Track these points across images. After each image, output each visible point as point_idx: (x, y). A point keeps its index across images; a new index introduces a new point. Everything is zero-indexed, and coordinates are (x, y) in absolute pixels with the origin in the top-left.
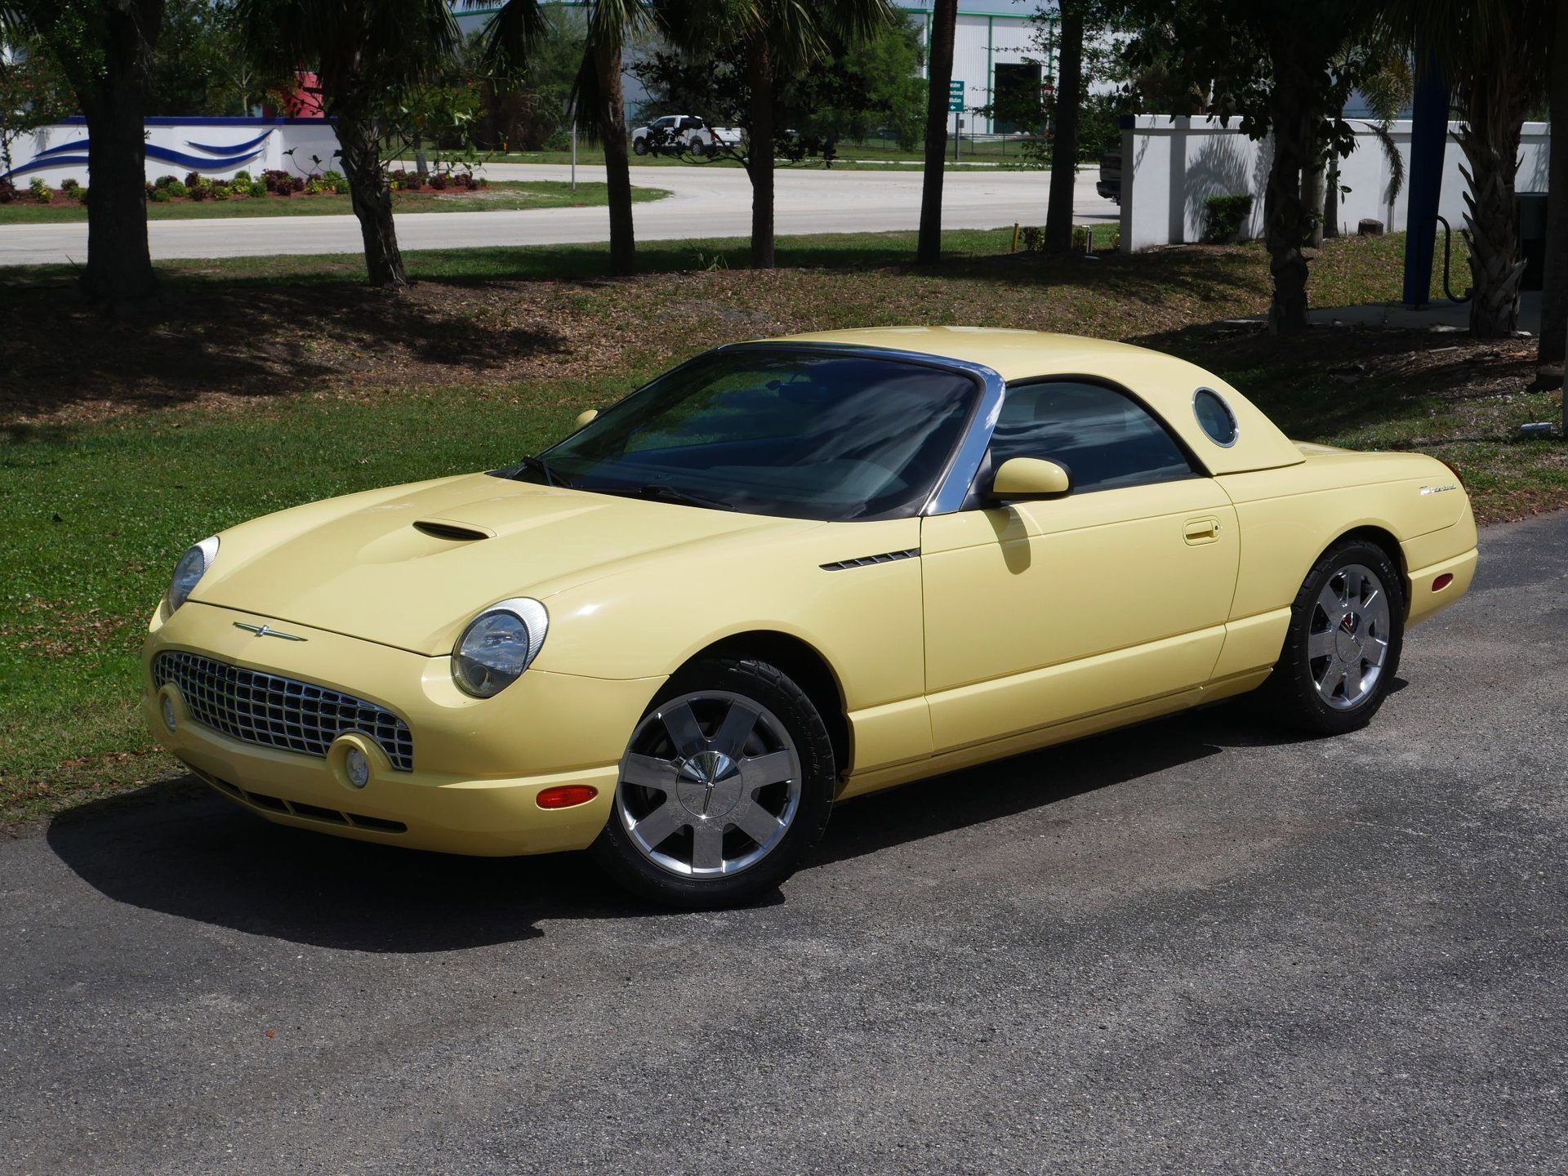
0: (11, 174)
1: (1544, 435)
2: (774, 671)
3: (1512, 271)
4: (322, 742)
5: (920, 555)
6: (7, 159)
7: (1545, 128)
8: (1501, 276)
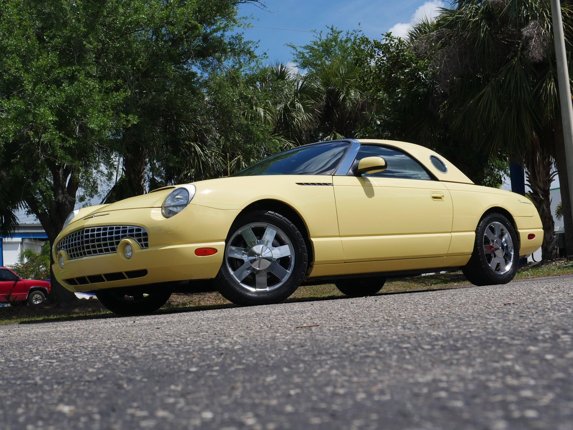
2: (281, 216)
3: (554, 238)
4: (115, 246)
5: (333, 185)
8: (551, 240)
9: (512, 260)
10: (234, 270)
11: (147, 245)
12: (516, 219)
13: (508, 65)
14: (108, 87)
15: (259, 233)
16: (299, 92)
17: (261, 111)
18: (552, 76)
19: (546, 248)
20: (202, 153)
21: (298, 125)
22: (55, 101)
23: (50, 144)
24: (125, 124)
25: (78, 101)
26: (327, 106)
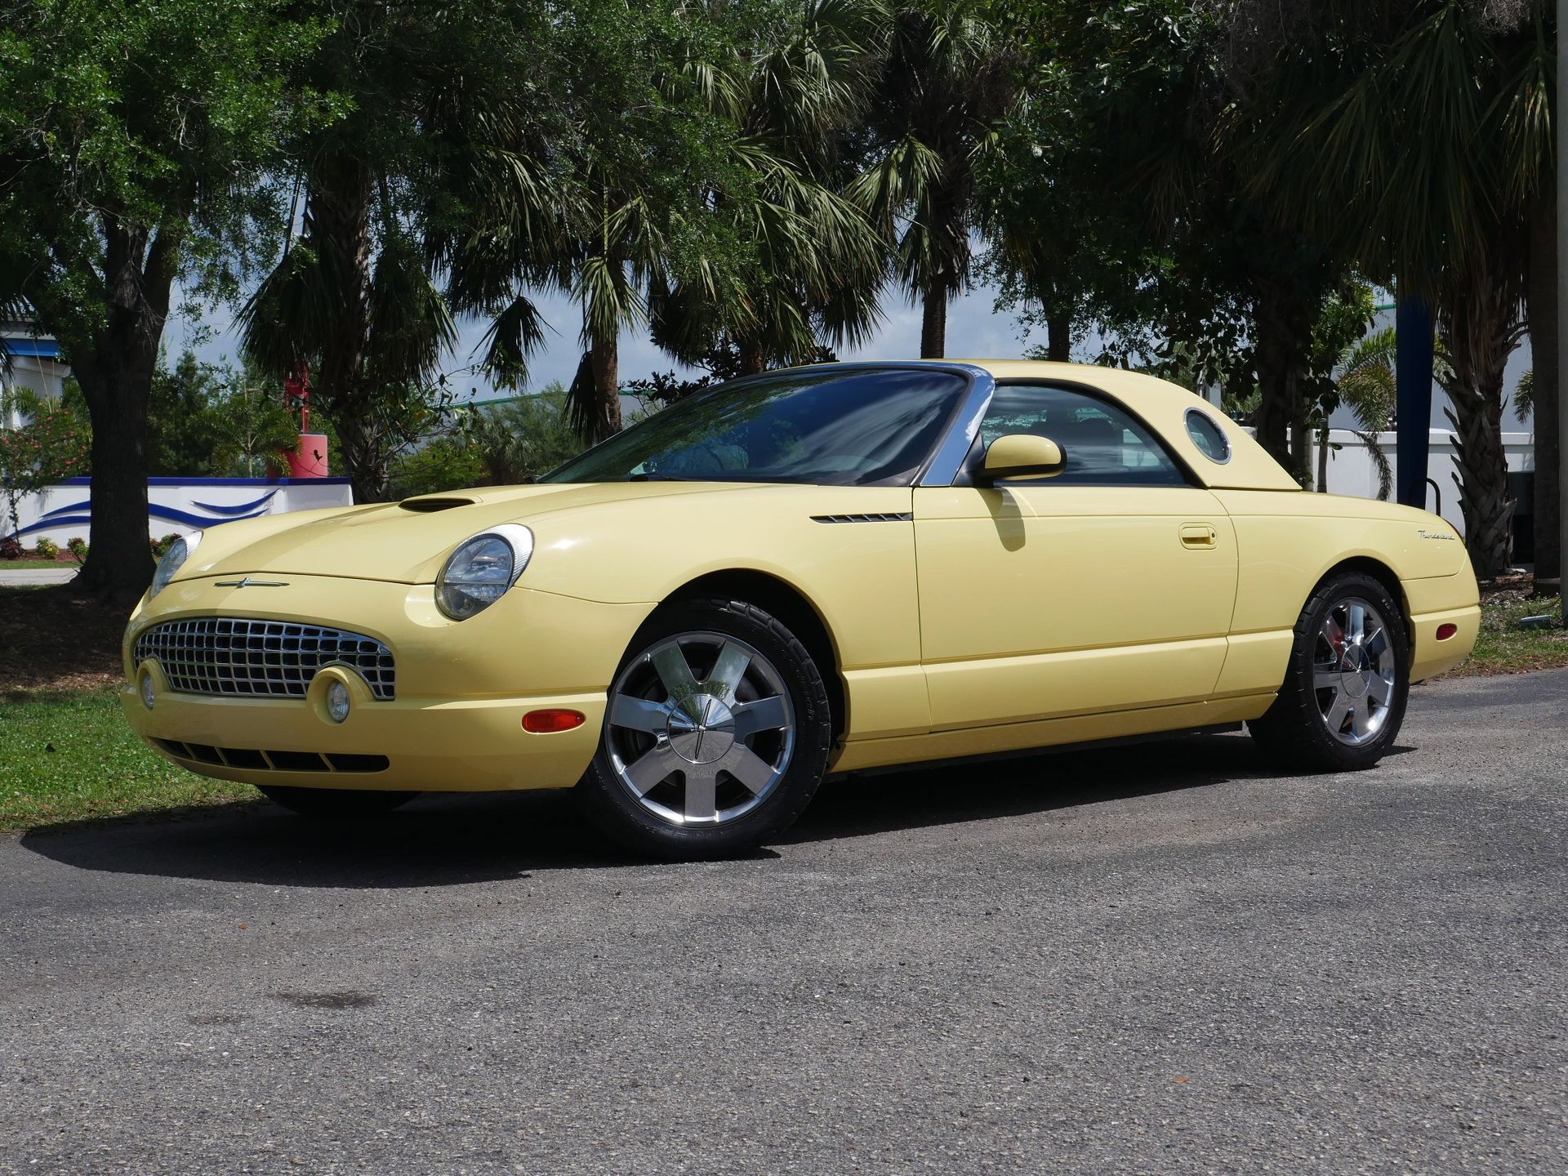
0: (18, 533)
1: (1546, 625)
2: (764, 615)
3: (1503, 510)
4: (302, 681)
5: (912, 520)
6: (15, 518)
7: (1528, 438)
8: (1493, 516)
9: (1387, 704)
10: (627, 760)
11: (390, 691)
12: (1410, 587)
13: (1419, 31)
14: (276, 8)
15: (703, 660)
16: (817, 19)
17: (708, 74)
18: (1541, 74)
19: (1478, 536)
20: (531, 184)
21: (809, 116)
22: (120, 43)
23: (103, 169)
24: (315, 119)
25: (187, 47)
26: (894, 63)
